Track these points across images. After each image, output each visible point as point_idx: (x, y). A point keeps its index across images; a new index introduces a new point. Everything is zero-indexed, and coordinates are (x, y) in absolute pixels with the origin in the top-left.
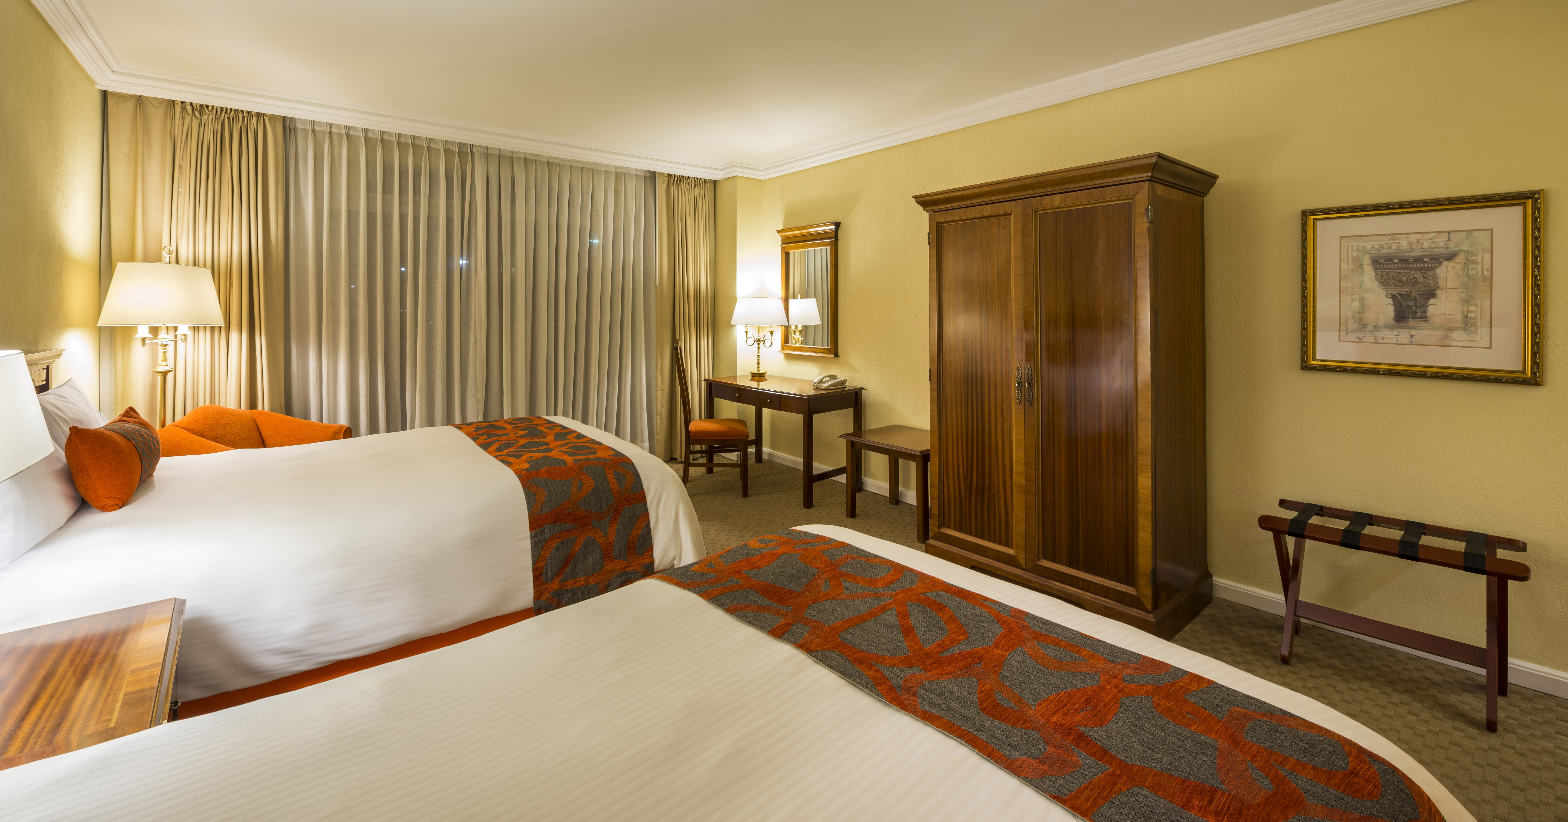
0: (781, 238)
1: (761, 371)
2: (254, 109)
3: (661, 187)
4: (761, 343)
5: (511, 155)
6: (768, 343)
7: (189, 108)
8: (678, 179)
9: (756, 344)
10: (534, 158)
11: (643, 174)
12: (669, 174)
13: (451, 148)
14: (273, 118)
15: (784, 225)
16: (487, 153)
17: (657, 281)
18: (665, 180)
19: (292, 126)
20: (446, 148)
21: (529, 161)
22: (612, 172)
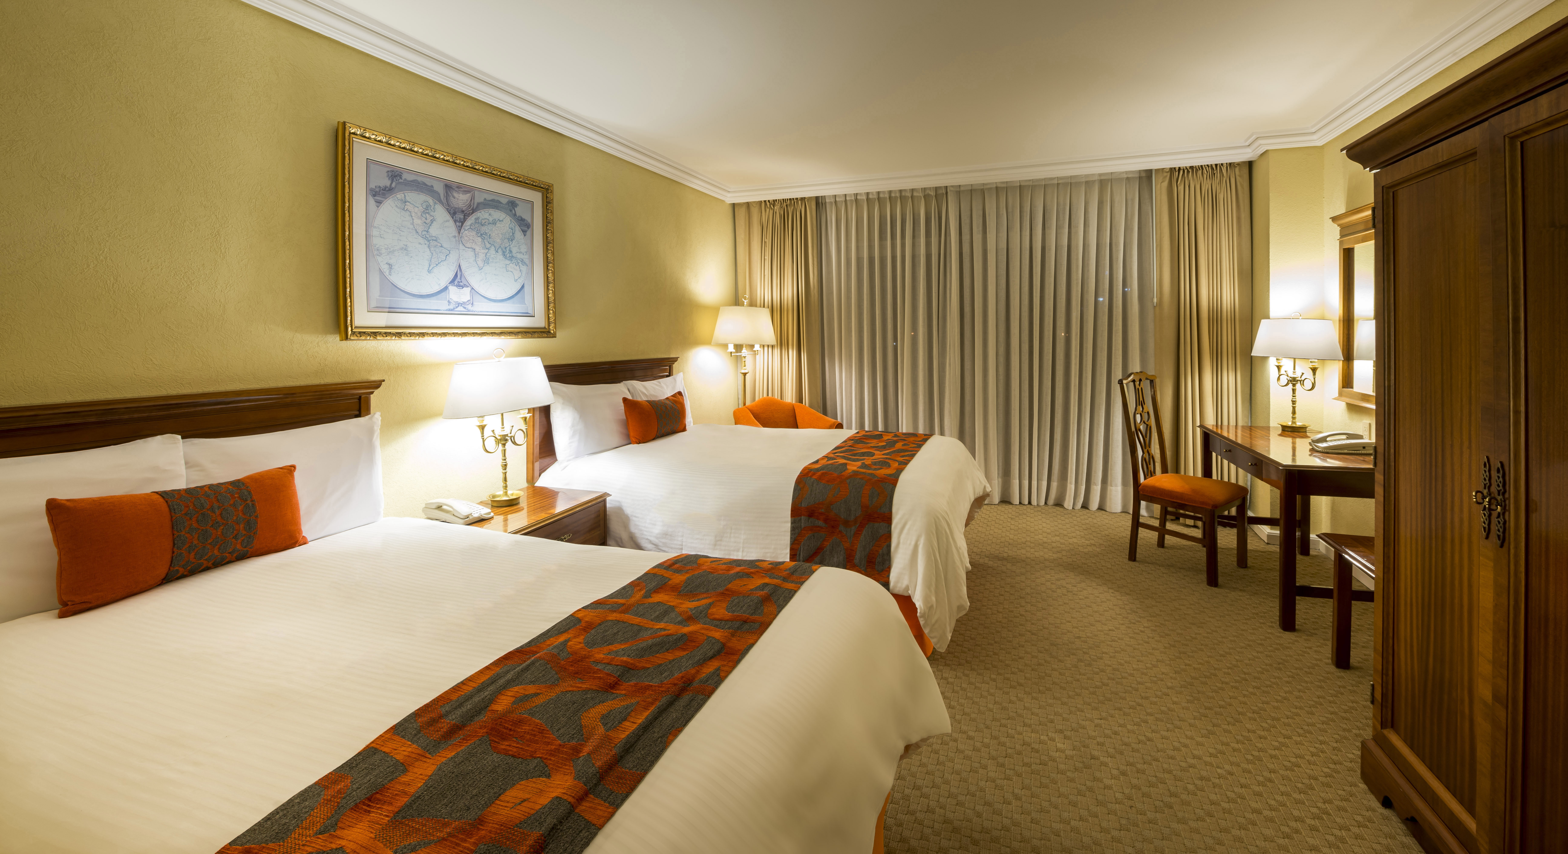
0: (1339, 228)
1: (1299, 424)
2: (799, 196)
3: (1160, 187)
4: (1298, 386)
5: (982, 187)
6: (1308, 384)
7: (768, 203)
8: (1184, 171)
9: (1290, 385)
10: (1005, 185)
11: (1137, 175)
12: (1171, 169)
13: (930, 193)
14: (810, 198)
15: (1346, 209)
16: (959, 191)
17: (1155, 300)
18: (1166, 176)
19: (824, 202)
20: (926, 193)
21: (1001, 190)
22: (1095, 181)
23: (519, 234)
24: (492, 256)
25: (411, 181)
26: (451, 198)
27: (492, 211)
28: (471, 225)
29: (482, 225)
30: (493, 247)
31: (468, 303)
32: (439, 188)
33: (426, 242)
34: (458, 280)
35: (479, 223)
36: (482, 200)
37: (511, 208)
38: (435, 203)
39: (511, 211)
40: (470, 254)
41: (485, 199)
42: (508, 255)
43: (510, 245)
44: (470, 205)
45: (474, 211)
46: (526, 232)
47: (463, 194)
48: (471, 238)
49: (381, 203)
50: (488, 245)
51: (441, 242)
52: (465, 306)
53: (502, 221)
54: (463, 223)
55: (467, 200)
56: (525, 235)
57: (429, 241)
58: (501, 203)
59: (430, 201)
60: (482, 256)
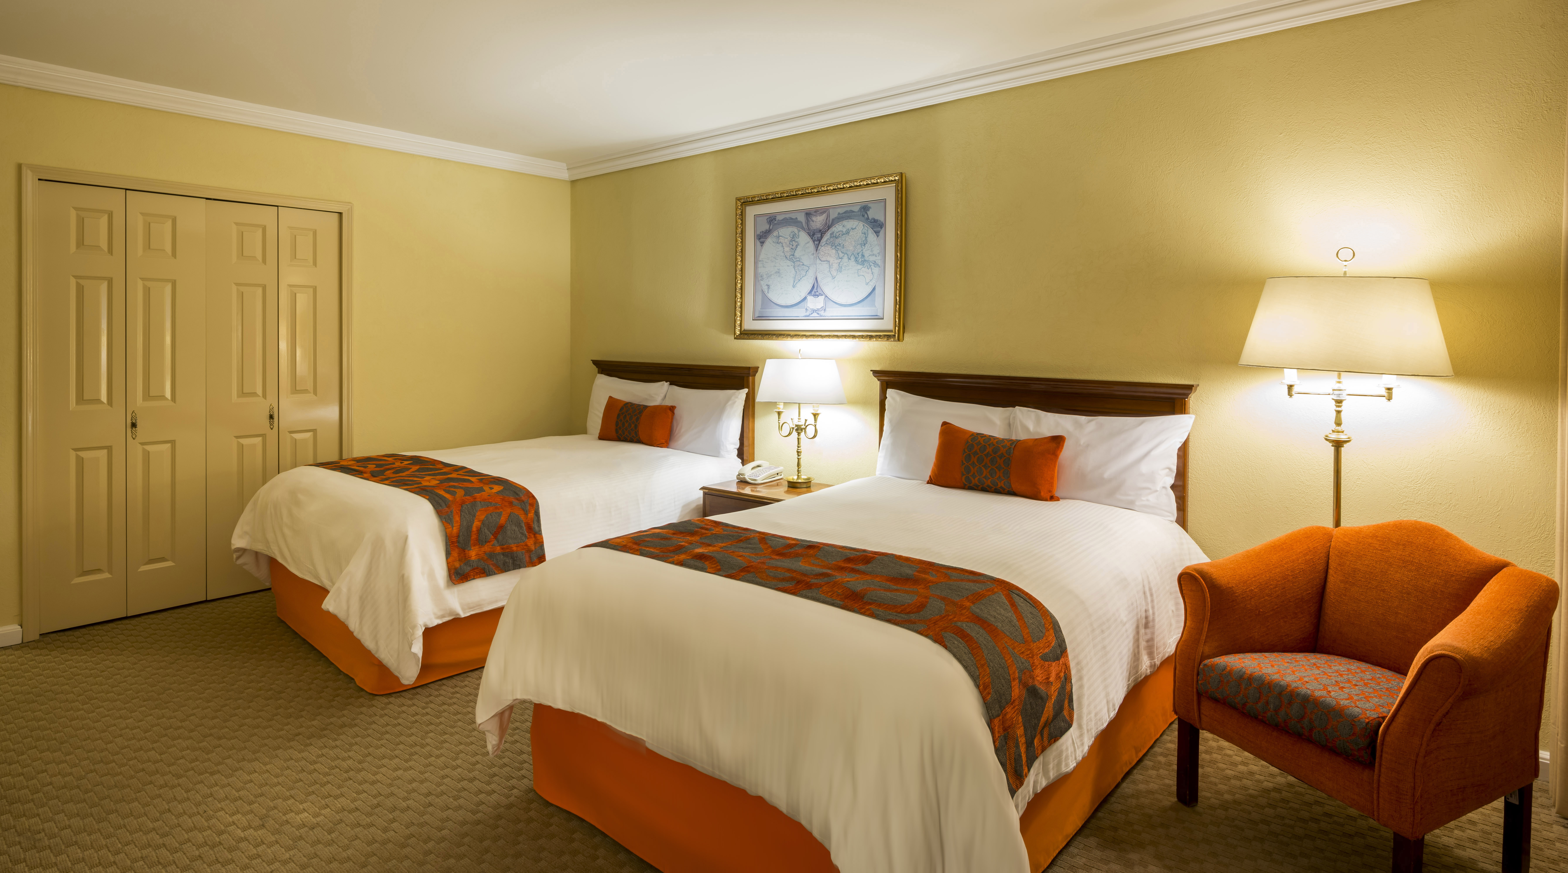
23: (872, 236)
24: (845, 264)
25: (782, 220)
26: (811, 222)
27: (845, 223)
28: (827, 241)
29: (837, 238)
30: (846, 256)
31: (821, 310)
32: (802, 218)
33: (792, 264)
34: (815, 290)
35: (834, 237)
36: (836, 215)
37: (864, 213)
38: (799, 231)
39: (863, 216)
40: (825, 266)
41: (839, 213)
42: (861, 260)
43: (862, 250)
44: (826, 223)
45: (829, 227)
46: (879, 232)
47: (820, 216)
48: (826, 252)
49: (764, 243)
50: (841, 255)
51: (803, 262)
52: (819, 312)
53: (855, 229)
54: (820, 241)
55: (823, 220)
56: (878, 236)
57: (794, 262)
58: (854, 212)
59: (795, 230)
60: (835, 266)
